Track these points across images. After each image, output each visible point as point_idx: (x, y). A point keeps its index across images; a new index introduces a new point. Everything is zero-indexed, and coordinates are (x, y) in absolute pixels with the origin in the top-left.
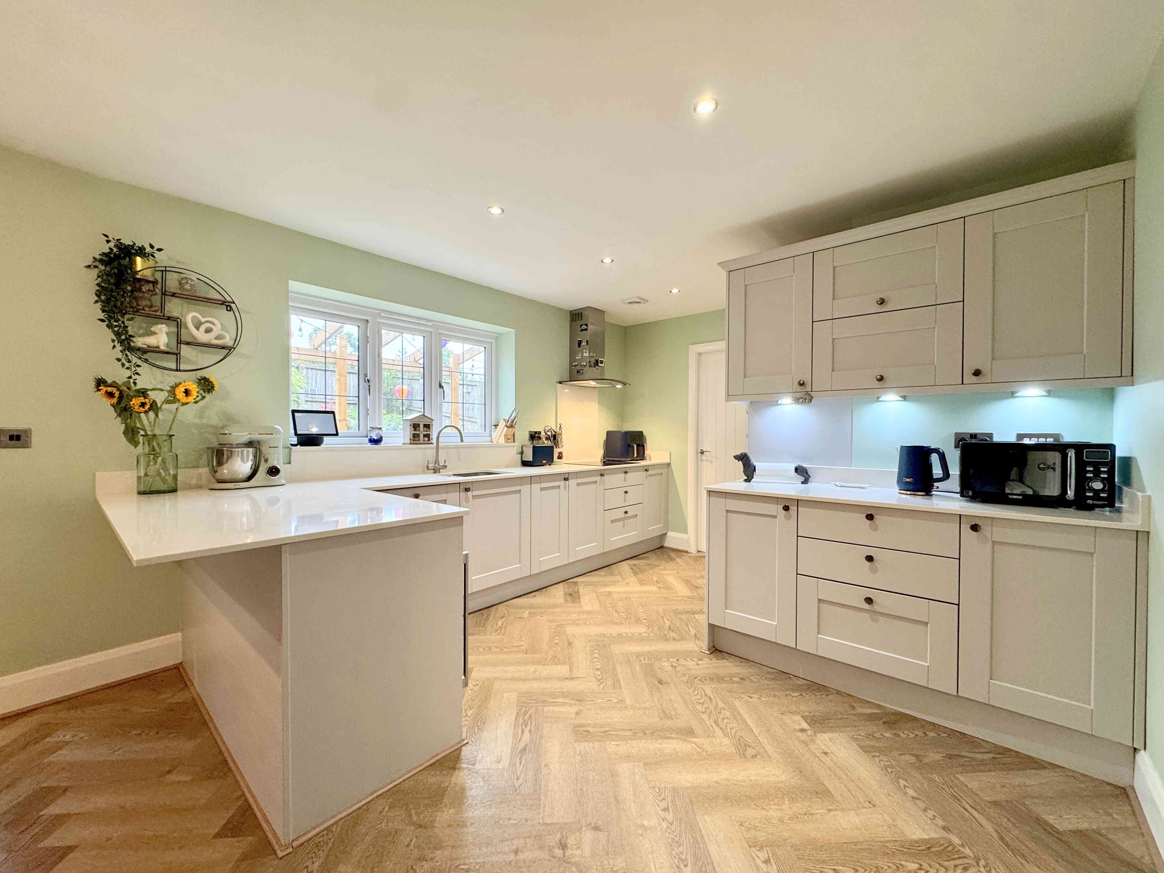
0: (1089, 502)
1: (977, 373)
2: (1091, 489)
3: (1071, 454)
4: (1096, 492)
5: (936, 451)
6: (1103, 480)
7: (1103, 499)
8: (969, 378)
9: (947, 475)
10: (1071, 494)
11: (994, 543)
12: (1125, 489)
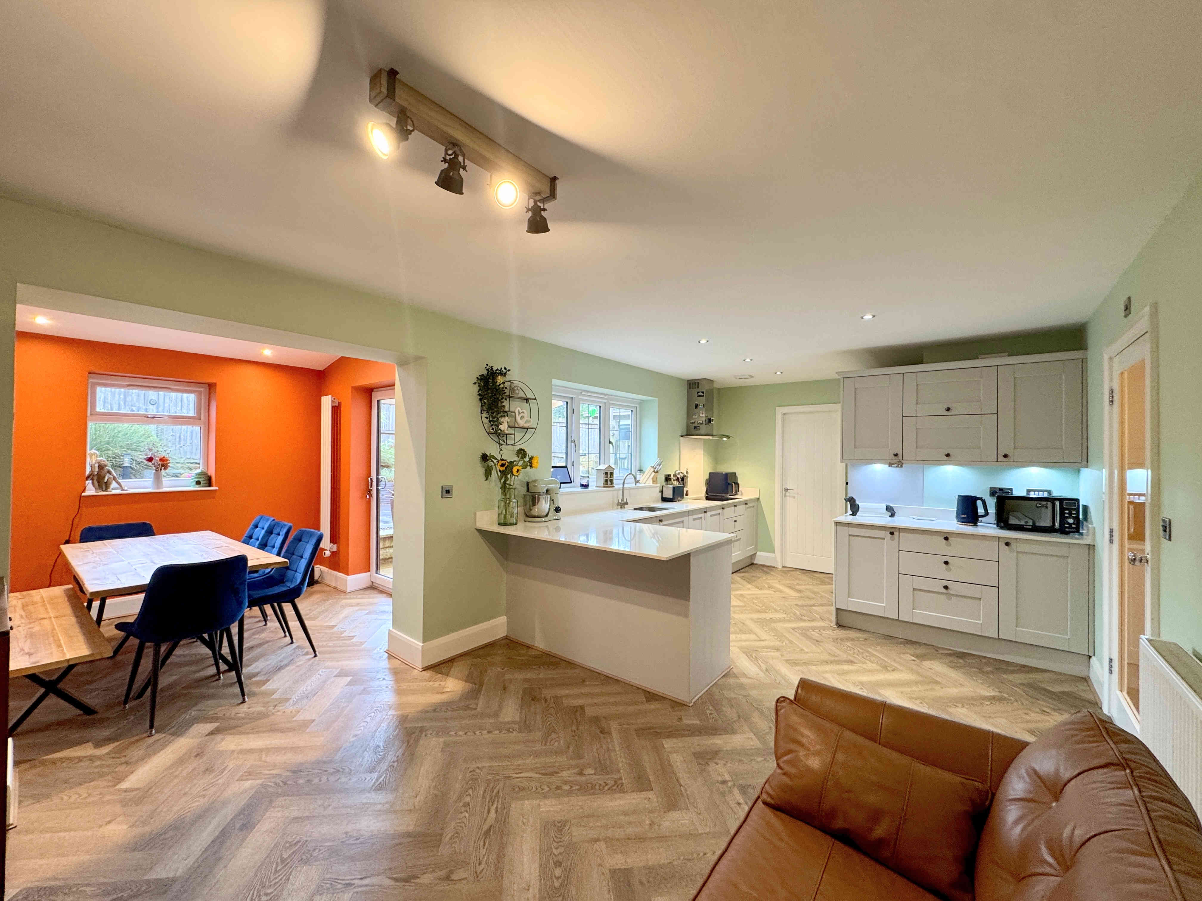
0: (1067, 530)
1: (1006, 456)
2: (1068, 523)
3: (1057, 503)
4: (1070, 524)
5: (980, 499)
6: (1074, 518)
7: (1074, 528)
8: (1001, 458)
9: (987, 514)
10: (1057, 525)
11: (1018, 552)
12: (1085, 523)
